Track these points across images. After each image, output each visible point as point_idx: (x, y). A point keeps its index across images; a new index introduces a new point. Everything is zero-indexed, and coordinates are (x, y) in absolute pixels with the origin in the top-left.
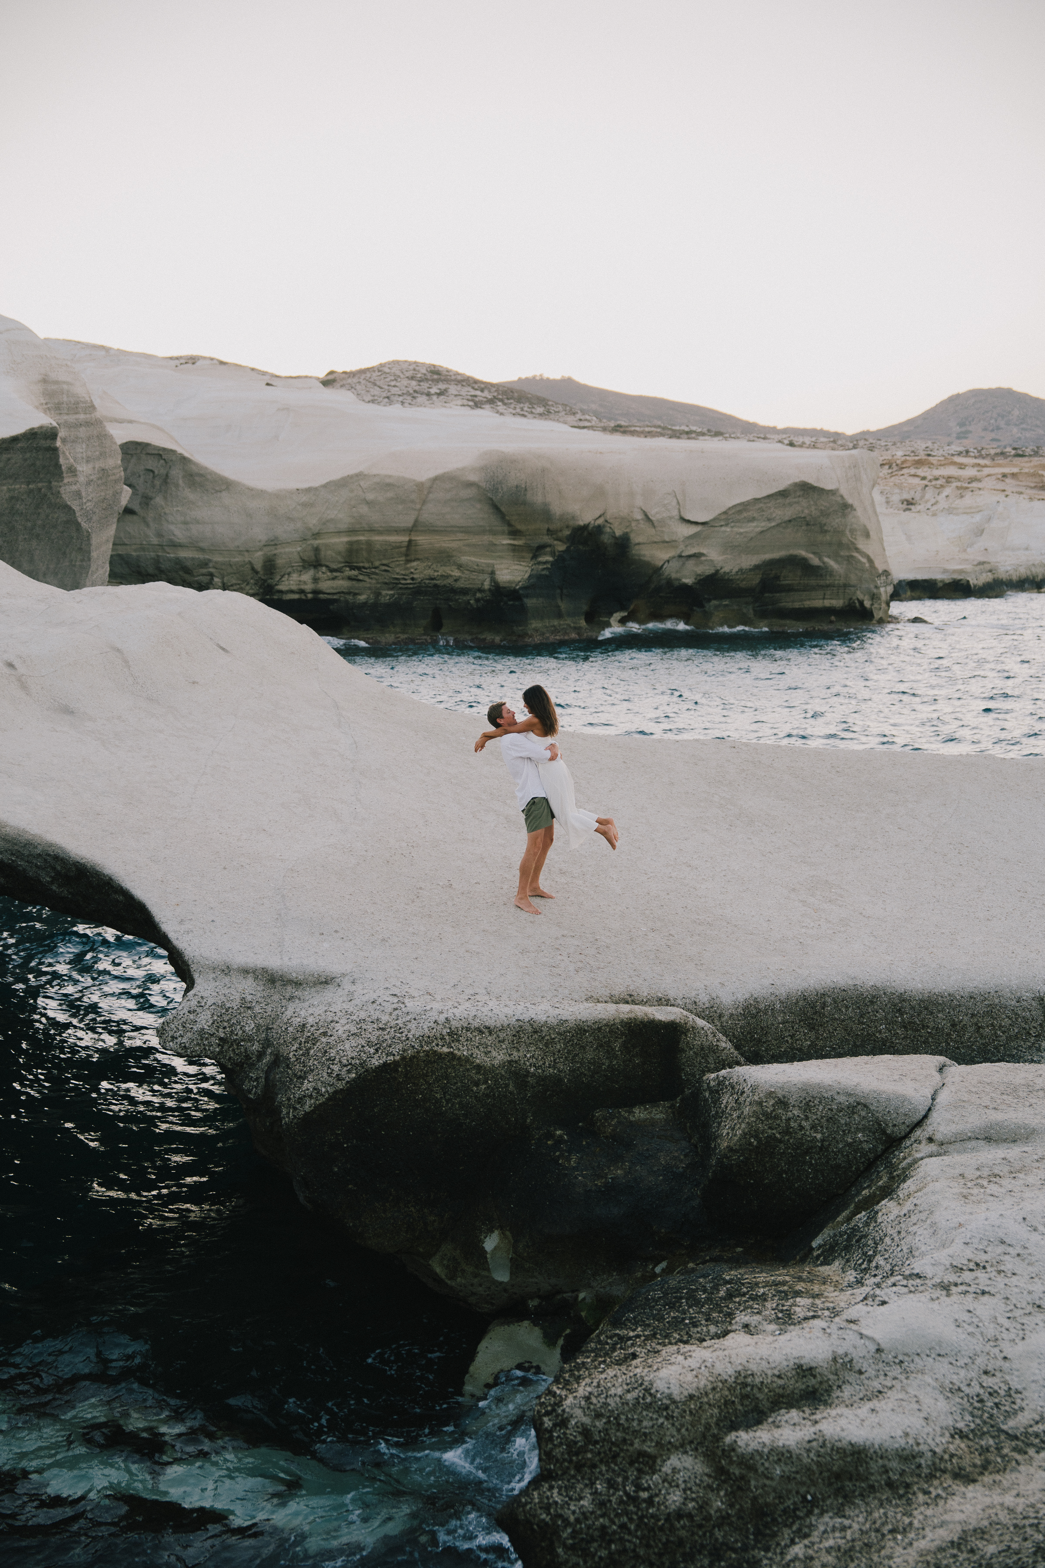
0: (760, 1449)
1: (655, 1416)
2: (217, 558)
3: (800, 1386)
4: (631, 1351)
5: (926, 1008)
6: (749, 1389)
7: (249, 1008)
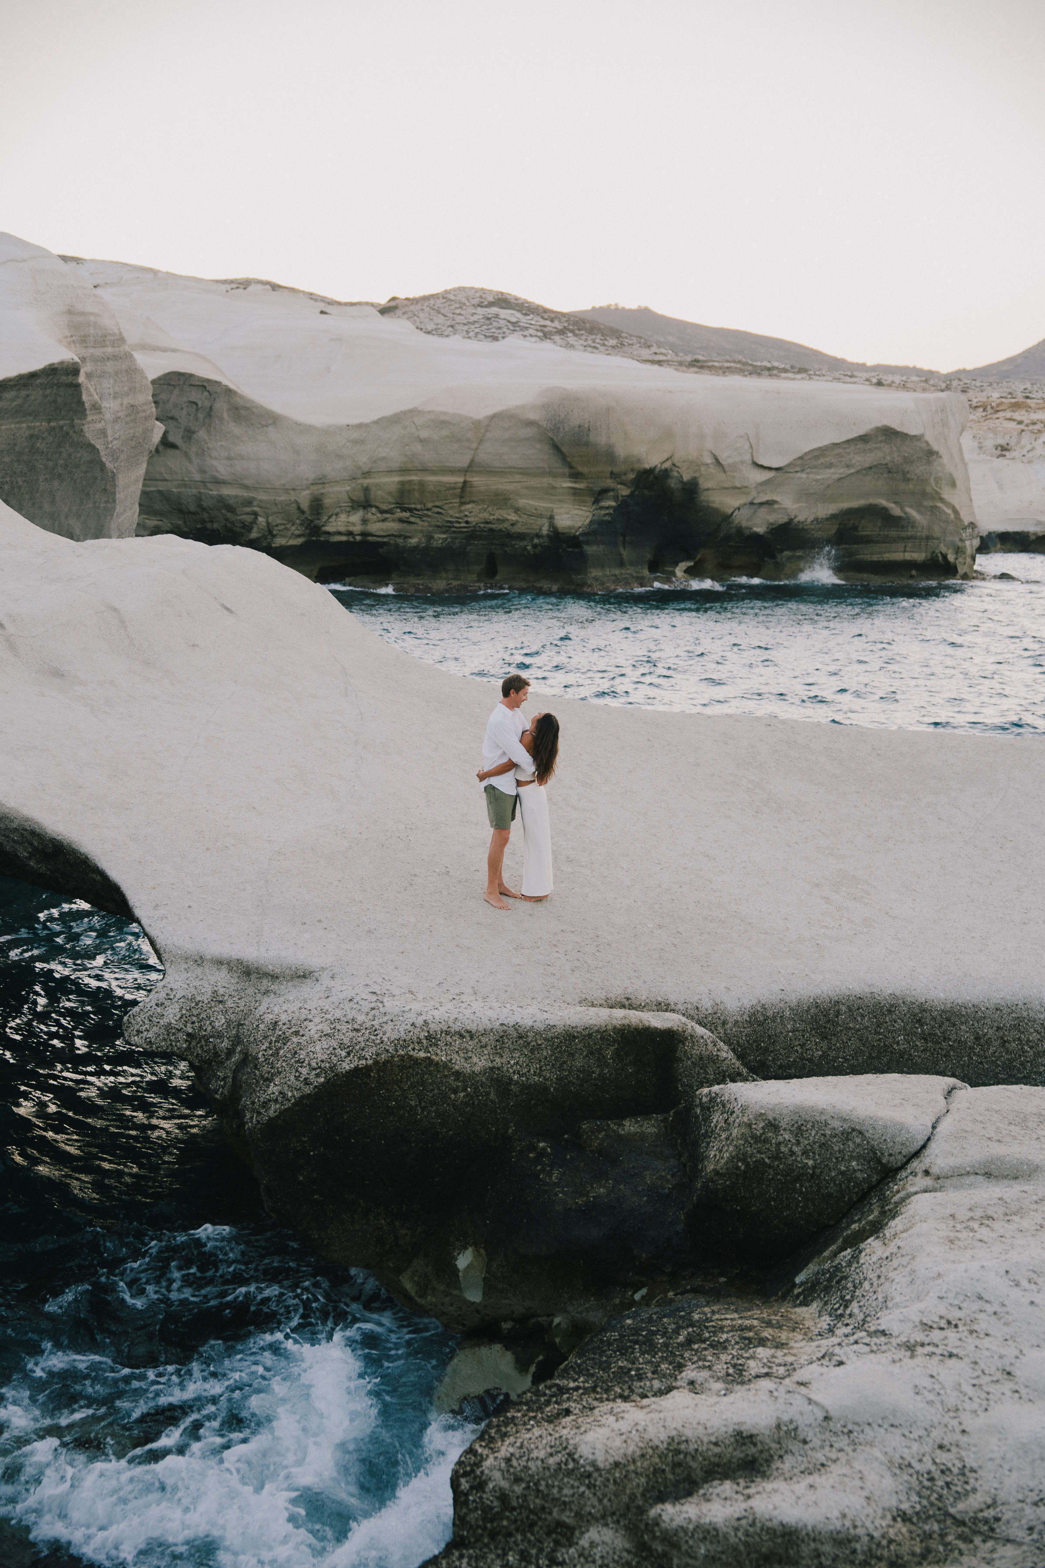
0: (685, 1525)
1: (576, 1484)
2: (262, 496)
3: (738, 1454)
4: (565, 1406)
5: (948, 1020)
6: (682, 1456)
7: (220, 1002)
